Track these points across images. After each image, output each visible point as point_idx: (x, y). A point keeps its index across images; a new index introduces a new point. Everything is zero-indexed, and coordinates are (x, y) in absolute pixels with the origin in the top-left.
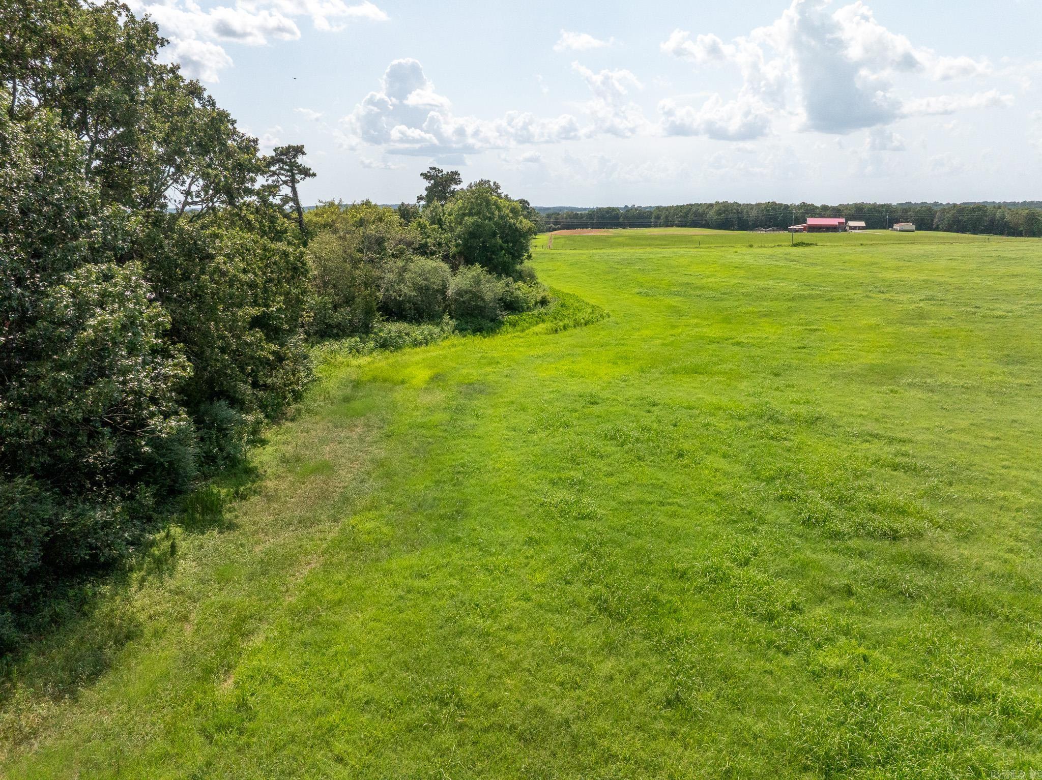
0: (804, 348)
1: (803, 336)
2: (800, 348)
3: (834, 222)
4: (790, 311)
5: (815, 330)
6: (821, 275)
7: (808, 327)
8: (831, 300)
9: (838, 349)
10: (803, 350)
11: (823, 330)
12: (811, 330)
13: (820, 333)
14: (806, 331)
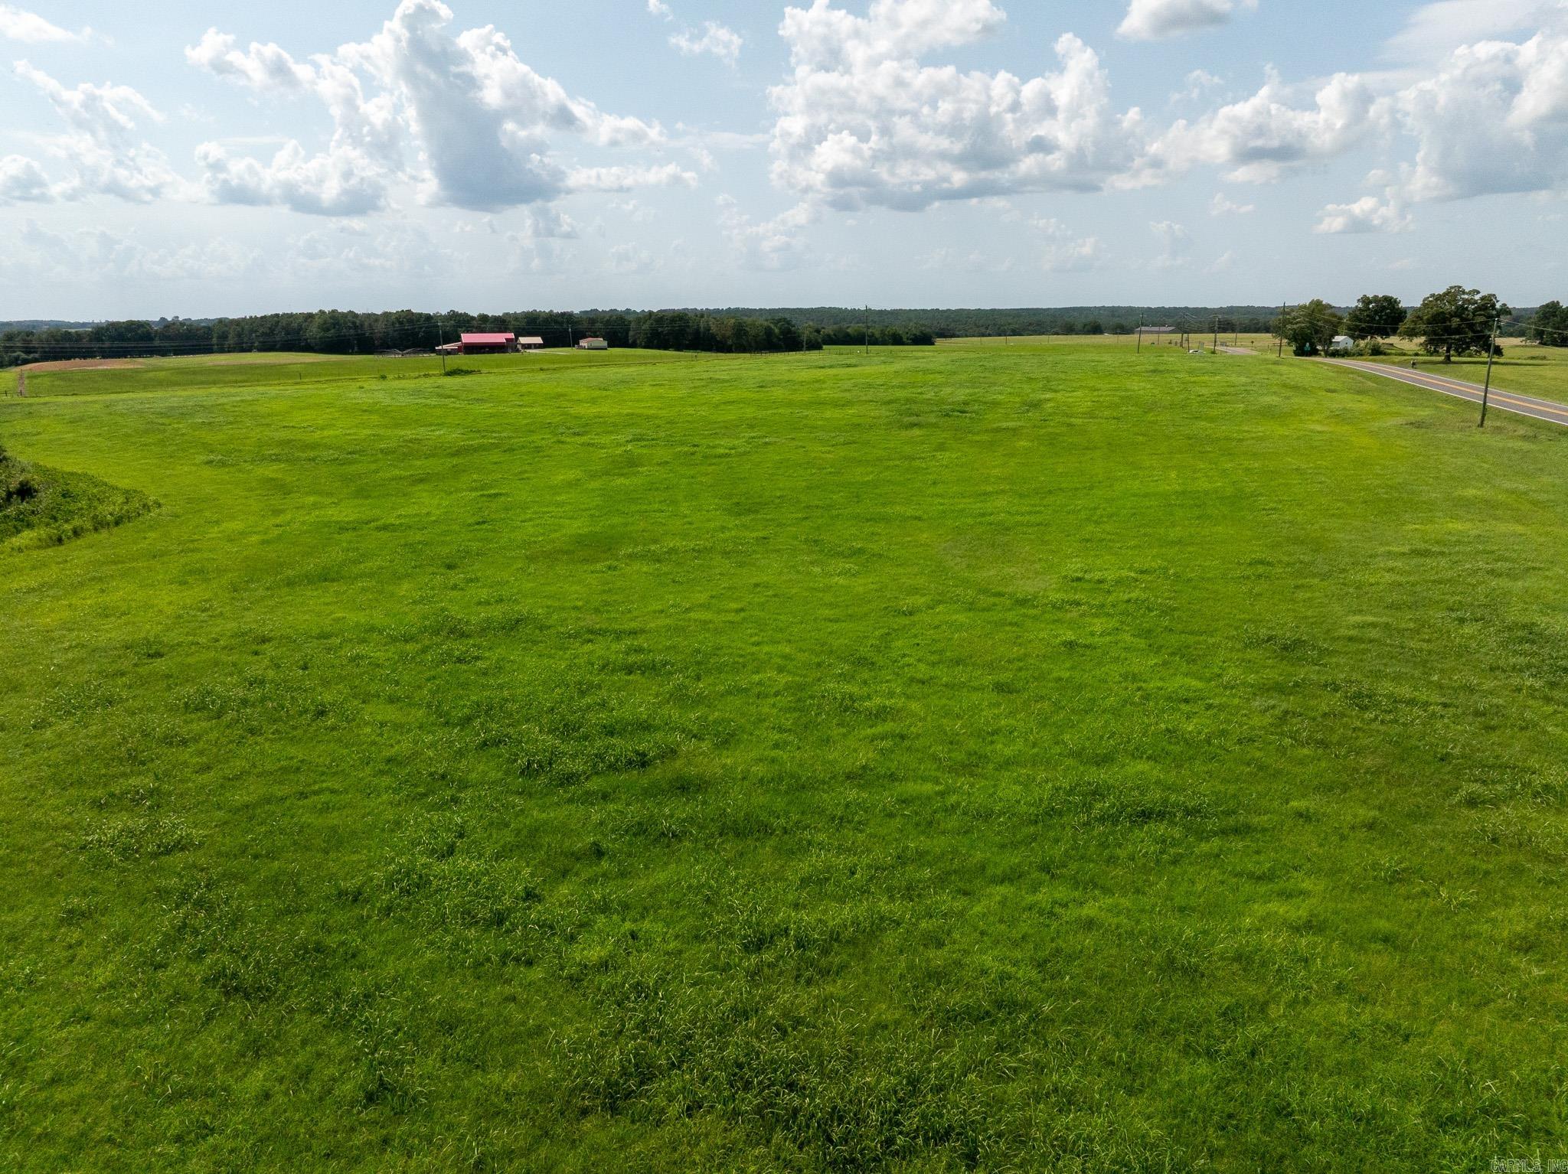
0: (484, 522)
1: (480, 505)
2: (478, 523)
3: (500, 338)
4: (456, 472)
5: (496, 495)
6: (492, 416)
7: (485, 493)
8: (511, 450)
9: (531, 520)
10: (484, 526)
11: (506, 495)
12: (489, 496)
13: (503, 499)
14: (485, 499)
